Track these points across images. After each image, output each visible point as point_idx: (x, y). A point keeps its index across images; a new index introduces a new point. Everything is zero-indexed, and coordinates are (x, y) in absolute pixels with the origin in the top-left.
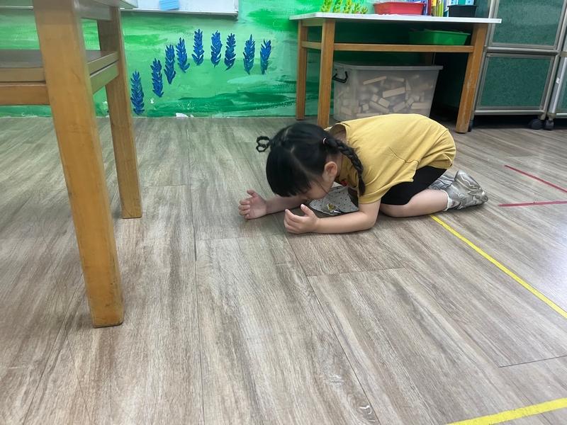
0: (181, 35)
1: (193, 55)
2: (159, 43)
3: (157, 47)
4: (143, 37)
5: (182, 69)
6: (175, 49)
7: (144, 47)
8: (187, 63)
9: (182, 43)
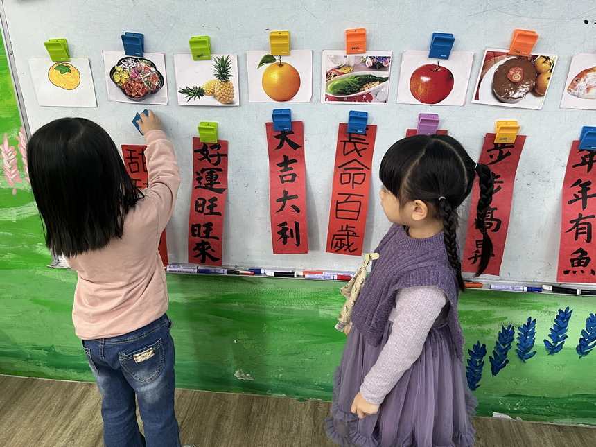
0: (534, 314)
1: (545, 341)
2: (490, 322)
5: (521, 358)
6: (517, 331)
8: (532, 351)
9: (531, 324)
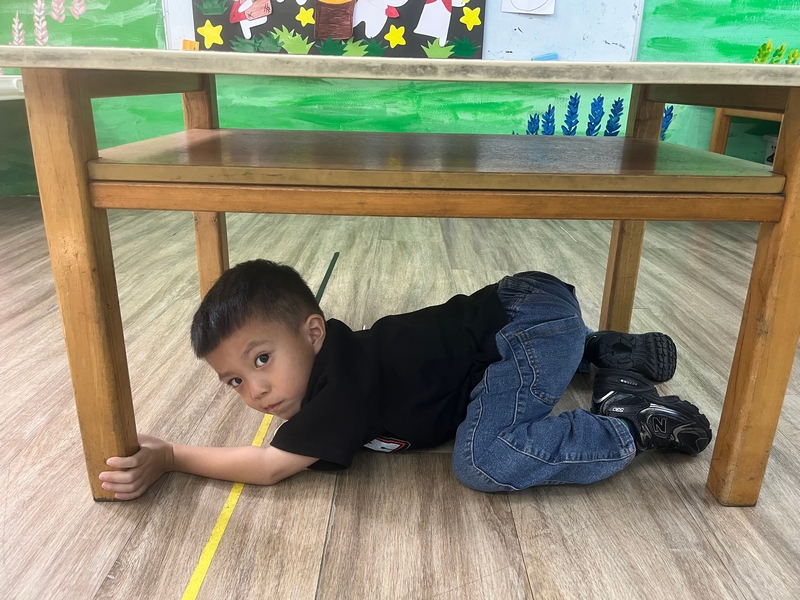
0: (552, 101)
1: (563, 127)
2: (521, 111)
3: (518, 117)
4: (503, 104)
6: (541, 119)
7: (502, 117)
9: (551, 111)
